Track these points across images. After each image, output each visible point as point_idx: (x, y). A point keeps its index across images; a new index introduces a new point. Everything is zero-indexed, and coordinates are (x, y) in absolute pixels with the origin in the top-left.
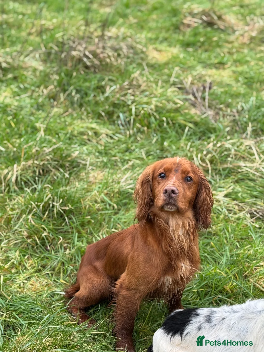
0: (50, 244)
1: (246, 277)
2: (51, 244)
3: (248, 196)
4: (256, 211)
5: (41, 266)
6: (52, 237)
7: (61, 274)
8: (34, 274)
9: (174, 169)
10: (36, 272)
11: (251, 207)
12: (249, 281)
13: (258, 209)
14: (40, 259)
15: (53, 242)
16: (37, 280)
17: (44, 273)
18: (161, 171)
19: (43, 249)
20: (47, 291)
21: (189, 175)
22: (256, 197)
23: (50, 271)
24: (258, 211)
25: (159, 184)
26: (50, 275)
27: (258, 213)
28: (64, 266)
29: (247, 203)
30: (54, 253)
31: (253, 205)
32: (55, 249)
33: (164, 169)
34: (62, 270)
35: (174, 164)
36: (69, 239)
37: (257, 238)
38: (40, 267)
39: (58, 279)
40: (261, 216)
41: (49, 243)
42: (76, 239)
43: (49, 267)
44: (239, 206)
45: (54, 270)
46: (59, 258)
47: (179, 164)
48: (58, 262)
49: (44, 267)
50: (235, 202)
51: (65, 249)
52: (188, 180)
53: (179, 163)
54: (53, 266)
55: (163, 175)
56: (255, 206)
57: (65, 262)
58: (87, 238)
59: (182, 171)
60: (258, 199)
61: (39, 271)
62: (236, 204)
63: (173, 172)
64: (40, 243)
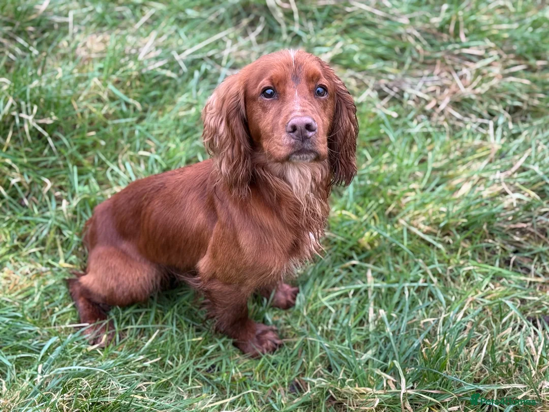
0: (27, 193)
1: (391, 215)
2: (29, 194)
3: (371, 58)
4: (387, 86)
5: (18, 240)
6: (29, 181)
7: (60, 250)
8: (6, 257)
9: (290, 77)
10: (10, 252)
11: (378, 78)
12: (397, 222)
13: (390, 80)
14: (13, 225)
15: (32, 190)
16: (16, 268)
17: (25, 252)
18: (265, 82)
19: (15, 205)
20: (39, 287)
21: (319, 83)
22: (383, 58)
23: (37, 247)
24: (390, 84)
25: (265, 109)
26: (39, 255)
27: (391, 89)
28: (61, 233)
29: (369, 73)
30: (38, 210)
31: (379, 74)
32: (38, 202)
33: (271, 80)
34: (59, 243)
35: (289, 65)
36: (63, 179)
37: (397, 138)
38: (16, 243)
39: (54, 260)
40: (397, 93)
41: (24, 191)
42: (76, 179)
43: (34, 239)
44: (356, 78)
45: (43, 243)
46: (50, 222)
47: (298, 65)
48: (50, 229)
49: (23, 239)
50: (350, 72)
51: (59, 200)
52: (319, 94)
53: (296, 62)
54: (41, 238)
55: (269, 92)
56: (384, 76)
57: (62, 226)
58: (95, 175)
59: (307, 76)
60: (388, 63)
61: (16, 248)
62: (352, 77)
63: (290, 82)
64: (9, 194)
